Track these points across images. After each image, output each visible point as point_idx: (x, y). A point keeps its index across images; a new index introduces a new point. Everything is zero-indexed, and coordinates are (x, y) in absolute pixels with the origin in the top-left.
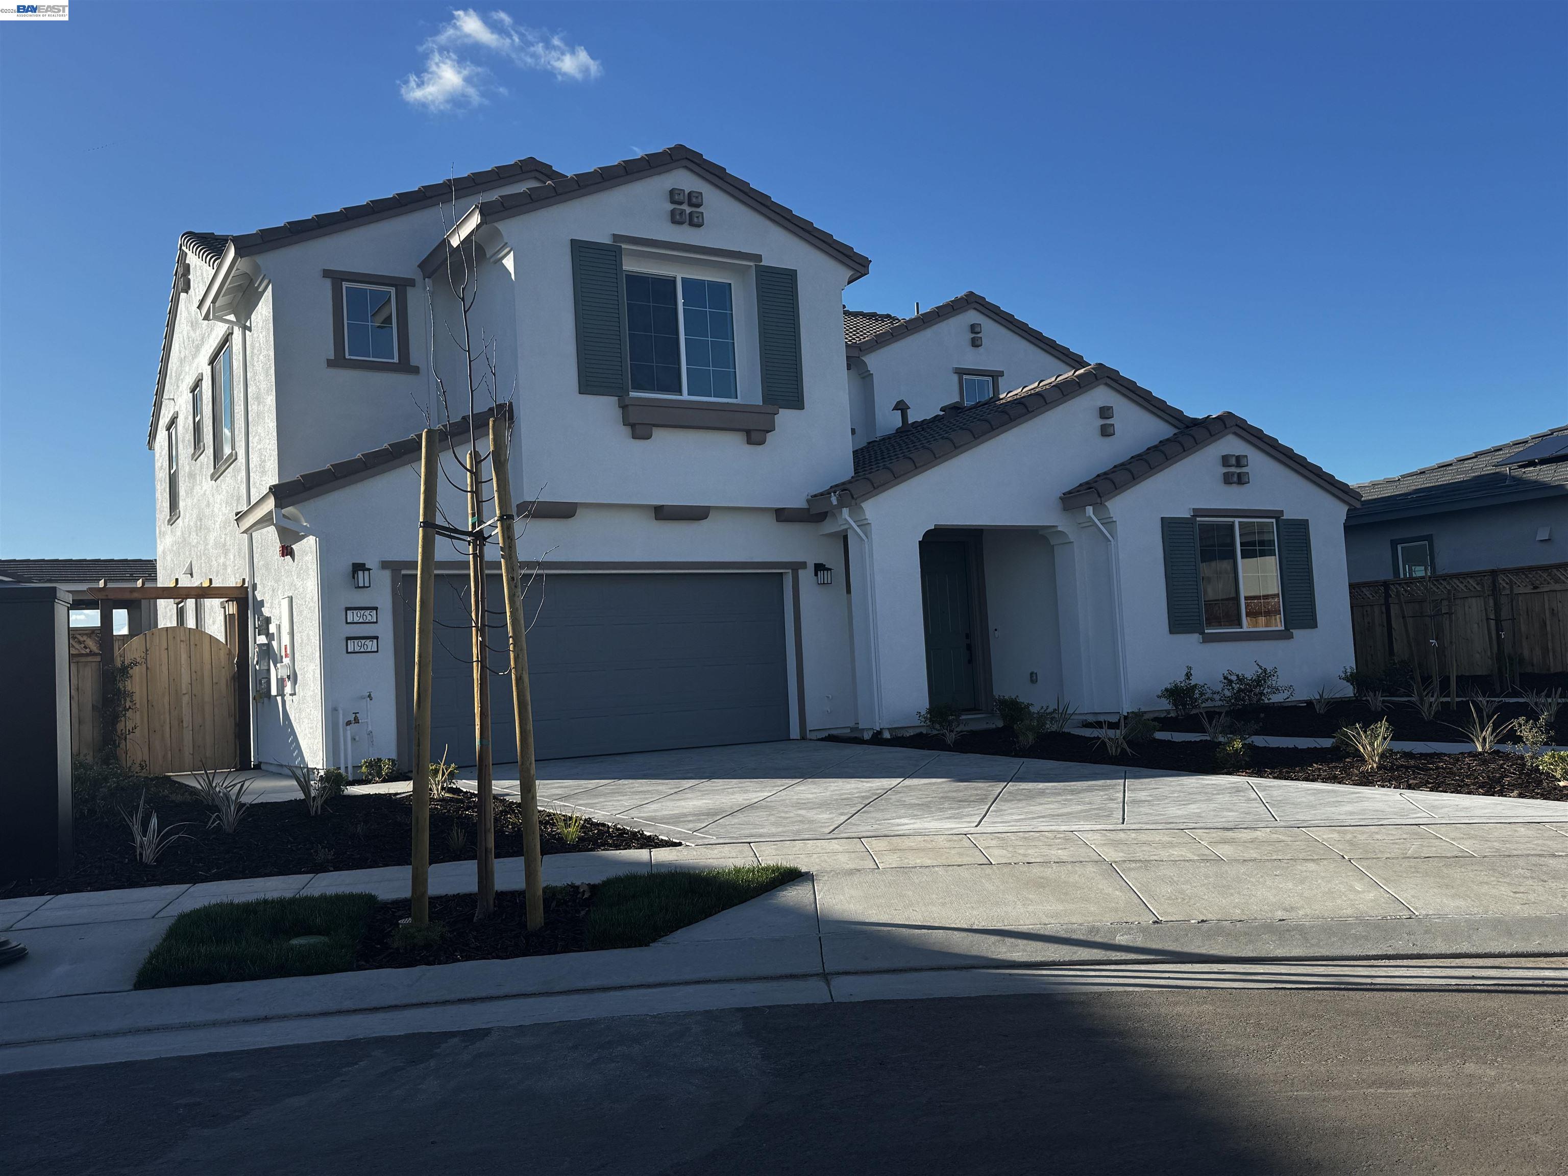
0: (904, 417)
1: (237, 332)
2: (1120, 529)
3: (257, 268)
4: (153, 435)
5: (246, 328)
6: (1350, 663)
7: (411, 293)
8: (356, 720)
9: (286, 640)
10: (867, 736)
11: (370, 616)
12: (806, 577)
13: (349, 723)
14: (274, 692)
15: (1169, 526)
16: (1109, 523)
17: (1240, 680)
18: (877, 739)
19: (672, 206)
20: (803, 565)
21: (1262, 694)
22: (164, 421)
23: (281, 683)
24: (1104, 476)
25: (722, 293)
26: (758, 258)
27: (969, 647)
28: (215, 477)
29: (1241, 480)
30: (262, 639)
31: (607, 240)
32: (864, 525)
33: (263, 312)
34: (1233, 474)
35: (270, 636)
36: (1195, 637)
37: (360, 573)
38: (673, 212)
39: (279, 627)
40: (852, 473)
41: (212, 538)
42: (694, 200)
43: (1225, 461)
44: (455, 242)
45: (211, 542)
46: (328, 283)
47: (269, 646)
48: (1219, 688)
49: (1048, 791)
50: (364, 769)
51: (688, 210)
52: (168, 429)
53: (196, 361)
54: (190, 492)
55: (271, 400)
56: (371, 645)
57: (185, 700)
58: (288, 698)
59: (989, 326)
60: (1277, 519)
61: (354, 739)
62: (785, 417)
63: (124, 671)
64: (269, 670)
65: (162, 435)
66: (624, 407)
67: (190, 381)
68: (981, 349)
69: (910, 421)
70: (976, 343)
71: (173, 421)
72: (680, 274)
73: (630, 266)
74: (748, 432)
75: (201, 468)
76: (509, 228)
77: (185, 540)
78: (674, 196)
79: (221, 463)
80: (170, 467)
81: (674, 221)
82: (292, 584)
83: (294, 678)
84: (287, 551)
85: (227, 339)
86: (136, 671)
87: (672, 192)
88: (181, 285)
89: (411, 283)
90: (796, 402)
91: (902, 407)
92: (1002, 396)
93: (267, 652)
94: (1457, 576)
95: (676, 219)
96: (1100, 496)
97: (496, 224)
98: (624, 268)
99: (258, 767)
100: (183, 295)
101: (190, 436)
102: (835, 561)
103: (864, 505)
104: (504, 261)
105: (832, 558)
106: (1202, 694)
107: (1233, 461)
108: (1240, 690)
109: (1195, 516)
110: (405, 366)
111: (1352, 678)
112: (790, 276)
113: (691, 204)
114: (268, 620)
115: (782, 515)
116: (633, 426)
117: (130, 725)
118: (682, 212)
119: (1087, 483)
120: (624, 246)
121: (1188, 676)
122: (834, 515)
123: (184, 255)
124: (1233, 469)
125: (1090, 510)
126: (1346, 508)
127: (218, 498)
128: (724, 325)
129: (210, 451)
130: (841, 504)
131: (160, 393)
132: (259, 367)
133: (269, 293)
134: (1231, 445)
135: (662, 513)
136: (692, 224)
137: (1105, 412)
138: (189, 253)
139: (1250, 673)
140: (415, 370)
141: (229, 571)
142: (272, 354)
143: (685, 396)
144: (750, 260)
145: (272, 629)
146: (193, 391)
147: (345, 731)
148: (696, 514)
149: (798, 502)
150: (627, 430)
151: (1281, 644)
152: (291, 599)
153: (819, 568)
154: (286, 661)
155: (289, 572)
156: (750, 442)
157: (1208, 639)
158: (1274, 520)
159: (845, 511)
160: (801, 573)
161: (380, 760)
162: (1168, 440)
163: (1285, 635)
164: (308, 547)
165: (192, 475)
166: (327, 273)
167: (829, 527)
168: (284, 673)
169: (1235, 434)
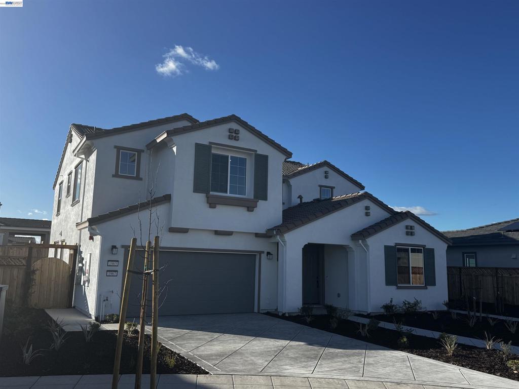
0: (301, 201)
1: (84, 161)
2: (370, 248)
3: (93, 144)
4: (55, 185)
5: (87, 161)
6: (447, 299)
7: (143, 155)
8: (107, 300)
9: (87, 268)
10: (280, 314)
11: (116, 264)
12: (264, 256)
13: (104, 301)
14: (82, 284)
15: (387, 249)
16: (367, 246)
17: (409, 303)
18: (283, 317)
19: (229, 134)
20: (263, 252)
21: (416, 309)
22: (59, 182)
23: (84, 282)
24: (365, 230)
25: (243, 162)
26: (256, 151)
27: (318, 282)
28: (73, 205)
29: (412, 234)
30: (80, 265)
31: (207, 144)
32: (284, 242)
33: (93, 157)
34: (409, 232)
35: (83, 265)
36: (394, 287)
37: (114, 249)
38: (229, 135)
39: (86, 262)
40: (281, 222)
41: (69, 225)
42: (237, 132)
43: (407, 227)
44: (158, 141)
45: (69, 226)
46: (115, 150)
47: (82, 267)
48: (402, 305)
49: (339, 354)
50: (108, 317)
51: (234, 135)
52: (60, 185)
53: (71, 166)
54: (64, 208)
55: (92, 186)
56: (115, 274)
57: (53, 283)
58: (86, 288)
59: (331, 172)
60: (424, 248)
61: (105, 306)
62: (261, 203)
63: (34, 272)
64: (81, 276)
65: (58, 186)
66: (208, 197)
67: (68, 172)
68: (328, 179)
69: (303, 201)
70: (326, 177)
71: (62, 183)
72: (230, 155)
73: (214, 151)
74: (248, 207)
75: (69, 201)
76: (176, 139)
77: (60, 223)
78: (230, 130)
79: (75, 202)
80: (59, 198)
81: (229, 138)
82: (92, 250)
83: (88, 281)
84: (91, 238)
85: (81, 162)
86: (37, 272)
87: (230, 129)
88: (69, 141)
89: (143, 151)
90: (265, 198)
91: (300, 197)
92: (334, 198)
93: (81, 269)
94: (484, 268)
95: (230, 138)
96: (364, 237)
97: (172, 137)
98: (212, 152)
99: (74, 307)
100: (69, 144)
101: (66, 189)
102: (274, 252)
103: (285, 235)
104: (173, 148)
105: (273, 250)
106: (395, 308)
107: (409, 228)
108: (409, 307)
109: (396, 245)
110: (138, 178)
111: (446, 304)
112: (266, 157)
113: (235, 133)
114: (83, 259)
115: (257, 235)
116: (210, 204)
117: (33, 291)
118: (232, 136)
119: (360, 231)
120: (213, 146)
121: (391, 301)
122: (274, 236)
123: (71, 131)
124: (409, 230)
125: (360, 241)
126: (447, 245)
127: (72, 213)
128: (243, 172)
129: (72, 196)
130: (277, 234)
131: (59, 172)
132: (90, 174)
133: (96, 151)
134: (409, 222)
135: (217, 233)
136: (235, 140)
137: (367, 208)
138: (73, 131)
139: (412, 301)
140: (141, 179)
141: (73, 238)
142: (94, 171)
143: (228, 194)
144: (253, 151)
145: (84, 262)
146: (69, 175)
147: (103, 303)
148: (229, 234)
149: (263, 231)
150: (208, 205)
151: (423, 291)
152: (91, 254)
153: (268, 253)
154: (87, 275)
155: (91, 245)
156: (248, 210)
157: (399, 288)
158: (422, 248)
159: (278, 237)
160: (262, 255)
161: (113, 315)
162: (388, 218)
163: (425, 288)
164: (98, 238)
165: (65, 202)
166: (115, 147)
167: (272, 240)
168: (86, 279)
169: (411, 218)
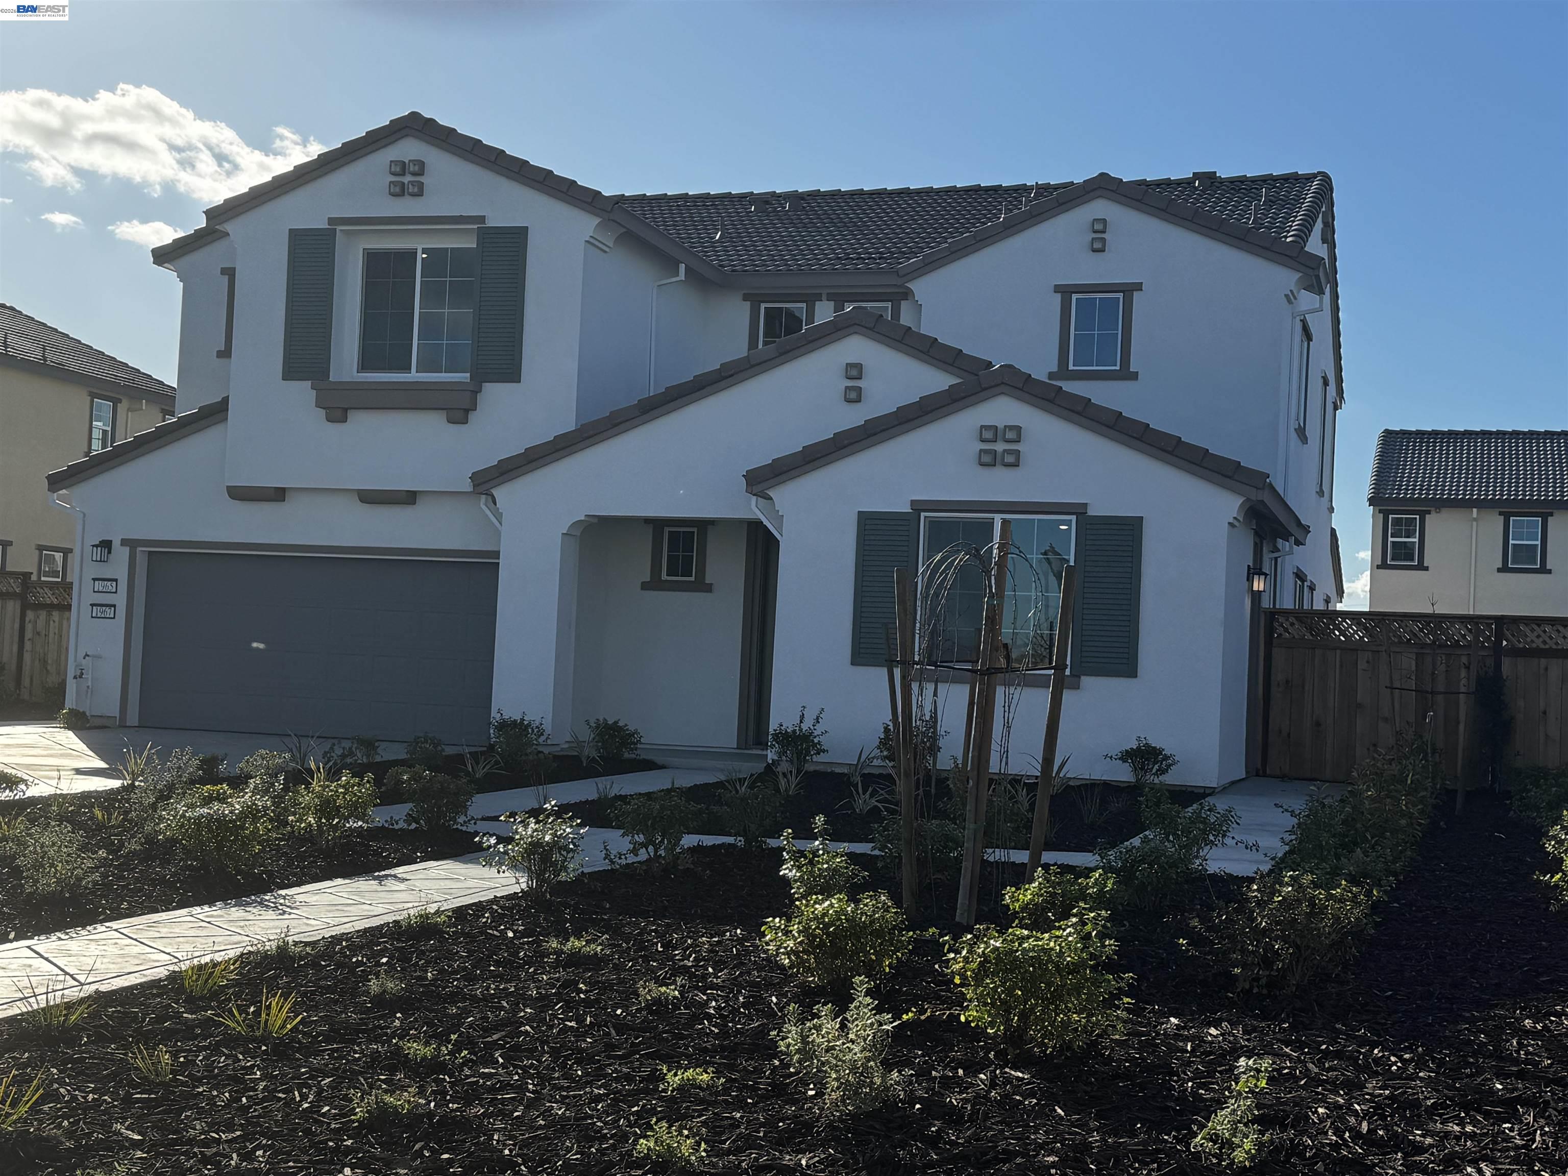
8: (81, 675)
11: (111, 586)
13: (75, 677)
15: (872, 523)
19: (392, 179)
26: (482, 219)
29: (1009, 461)
31: (321, 225)
34: (995, 452)
38: (393, 185)
51: (406, 179)
56: (110, 612)
60: (1079, 515)
68: (1108, 254)
70: (1098, 247)
72: (420, 245)
74: (449, 411)
78: (394, 168)
81: (394, 194)
87: (392, 165)
90: (512, 374)
95: (397, 191)
109: (917, 510)
112: (522, 235)
113: (413, 174)
116: (329, 410)
118: (403, 184)
120: (338, 228)
124: (996, 446)
135: (369, 498)
136: (413, 195)
137: (853, 371)
143: (414, 375)
144: (473, 223)
150: (321, 414)
156: (451, 421)
158: (1073, 518)
169: (1008, 396)
